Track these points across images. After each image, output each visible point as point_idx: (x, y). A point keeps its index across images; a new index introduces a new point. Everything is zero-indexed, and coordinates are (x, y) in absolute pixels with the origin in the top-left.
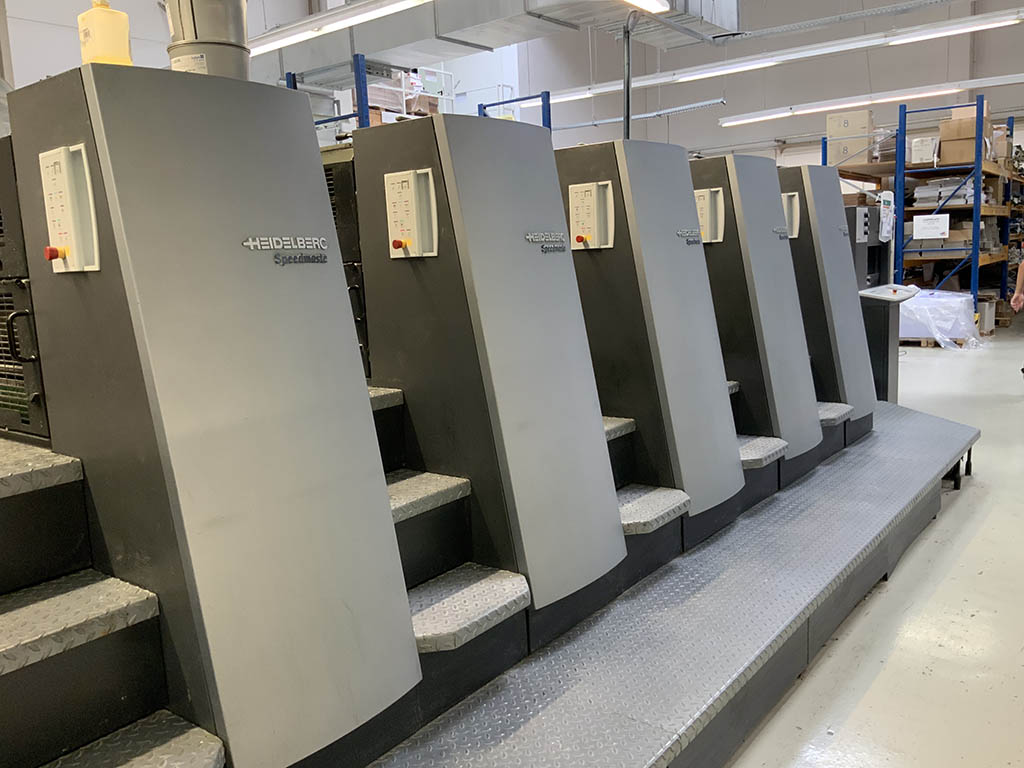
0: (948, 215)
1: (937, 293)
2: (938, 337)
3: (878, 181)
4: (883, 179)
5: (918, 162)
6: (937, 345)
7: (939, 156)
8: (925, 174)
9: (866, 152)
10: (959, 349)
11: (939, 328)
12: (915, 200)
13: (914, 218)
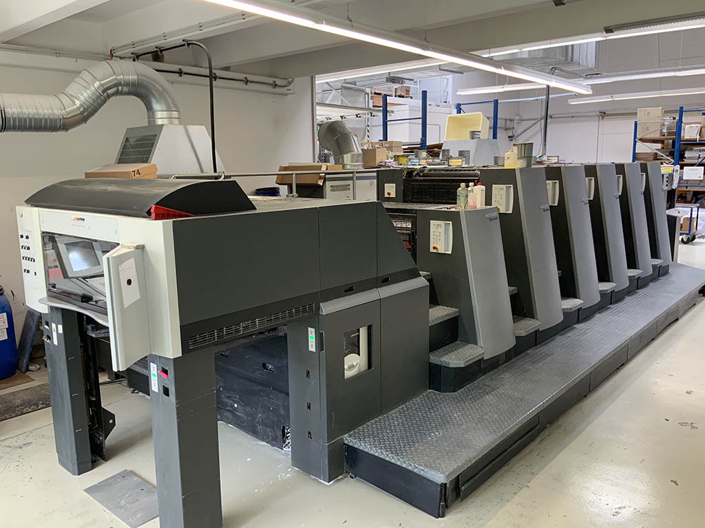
3: (662, 142)
4: (666, 141)
5: (688, 137)
7: (700, 135)
8: (692, 144)
9: (659, 130)
12: (685, 158)
13: (685, 168)
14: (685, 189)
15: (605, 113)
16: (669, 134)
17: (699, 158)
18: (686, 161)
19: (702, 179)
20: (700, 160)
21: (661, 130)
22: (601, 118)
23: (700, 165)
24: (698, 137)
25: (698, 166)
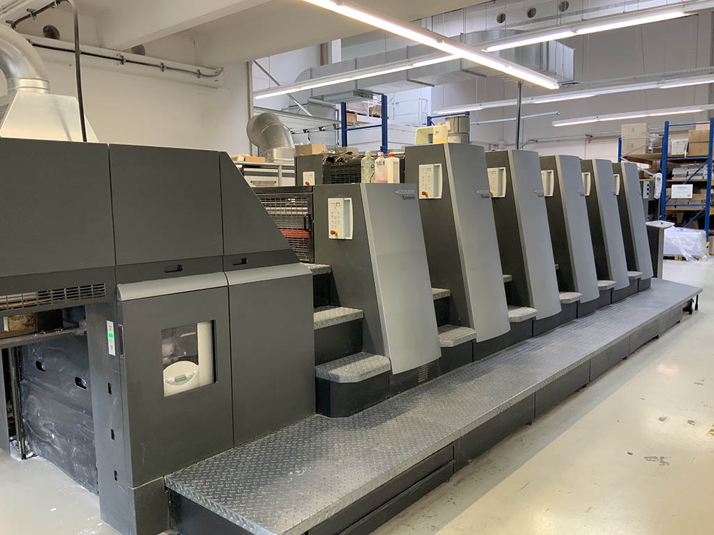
0: (692, 185)
1: (684, 229)
2: (685, 254)
3: (650, 163)
4: (654, 162)
5: (675, 154)
6: (684, 259)
7: (687, 151)
8: (679, 161)
9: (645, 147)
10: (697, 261)
11: (686, 250)
12: (673, 176)
13: (673, 186)
14: (673, 209)
15: (591, 137)
16: (656, 150)
17: (688, 175)
18: (674, 179)
19: (691, 197)
20: (688, 178)
21: (647, 147)
22: (587, 142)
23: (688, 183)
24: (685, 153)
25: (686, 184)
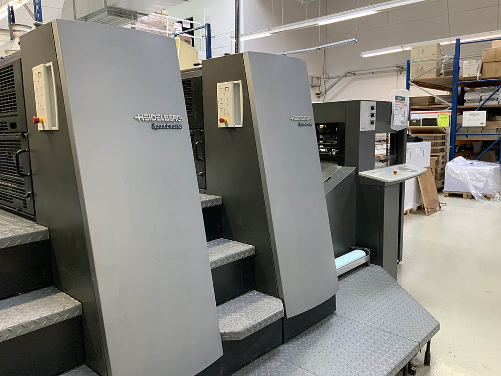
0: (486, 111)
2: (473, 192)
5: (467, 76)
6: (473, 197)
7: (481, 72)
9: (435, 70)
10: (487, 202)
11: (475, 187)
12: (465, 101)
13: (464, 113)
14: (465, 138)
15: (402, 68)
17: (481, 100)
18: (466, 105)
19: (485, 126)
20: (482, 103)
21: (438, 70)
22: (399, 73)
23: (481, 109)
24: (478, 75)
25: (479, 110)
